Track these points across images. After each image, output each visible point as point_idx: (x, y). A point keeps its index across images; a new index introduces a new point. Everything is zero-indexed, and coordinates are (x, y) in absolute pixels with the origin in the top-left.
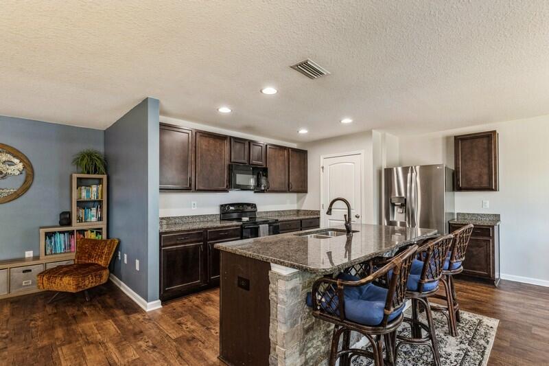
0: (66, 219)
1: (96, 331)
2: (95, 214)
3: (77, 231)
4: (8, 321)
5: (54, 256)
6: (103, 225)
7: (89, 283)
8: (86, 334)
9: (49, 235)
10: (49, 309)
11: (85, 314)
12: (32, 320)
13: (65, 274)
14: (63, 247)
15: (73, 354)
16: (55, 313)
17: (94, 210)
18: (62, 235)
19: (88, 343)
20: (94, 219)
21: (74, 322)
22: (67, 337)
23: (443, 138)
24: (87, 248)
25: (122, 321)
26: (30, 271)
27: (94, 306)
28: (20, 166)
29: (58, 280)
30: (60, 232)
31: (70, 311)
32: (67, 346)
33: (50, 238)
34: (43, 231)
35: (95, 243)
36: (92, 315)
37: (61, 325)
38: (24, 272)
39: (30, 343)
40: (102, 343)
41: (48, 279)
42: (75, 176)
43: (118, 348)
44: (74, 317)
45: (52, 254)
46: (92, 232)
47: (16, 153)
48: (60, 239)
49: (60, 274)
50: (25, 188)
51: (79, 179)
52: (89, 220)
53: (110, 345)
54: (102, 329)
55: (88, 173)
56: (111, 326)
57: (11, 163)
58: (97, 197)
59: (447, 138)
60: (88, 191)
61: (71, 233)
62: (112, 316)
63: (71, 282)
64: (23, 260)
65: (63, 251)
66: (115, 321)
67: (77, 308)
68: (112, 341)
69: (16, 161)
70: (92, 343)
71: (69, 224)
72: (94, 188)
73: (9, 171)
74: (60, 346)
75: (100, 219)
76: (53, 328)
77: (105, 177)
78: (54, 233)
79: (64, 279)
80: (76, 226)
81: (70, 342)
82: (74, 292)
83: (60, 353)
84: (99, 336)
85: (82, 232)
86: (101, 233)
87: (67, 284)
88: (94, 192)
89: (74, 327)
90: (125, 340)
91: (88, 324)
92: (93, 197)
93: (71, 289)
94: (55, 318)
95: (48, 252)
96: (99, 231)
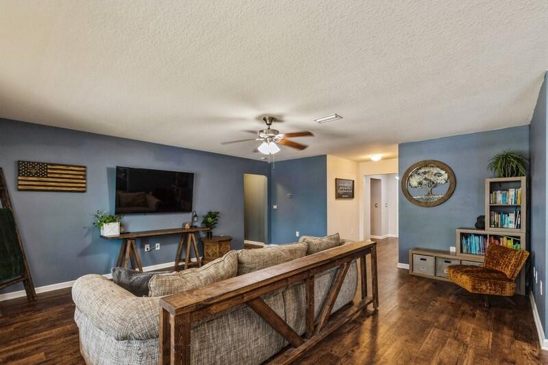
0: (480, 224)
1: (470, 334)
2: (514, 220)
3: (490, 236)
4: (422, 294)
5: (468, 255)
6: (522, 234)
8: (460, 331)
9: (465, 236)
10: (451, 299)
11: (474, 316)
12: (434, 300)
13: (467, 272)
14: (478, 249)
15: (438, 338)
16: (453, 303)
17: (512, 216)
18: (477, 238)
19: (456, 338)
20: (512, 226)
21: (460, 316)
22: (445, 324)
25: (502, 340)
27: (488, 313)
28: (446, 176)
29: (459, 276)
30: (476, 235)
31: (466, 307)
32: (440, 330)
33: (466, 239)
34: (459, 231)
35: (506, 250)
36: (479, 319)
37: (449, 313)
39: (421, 314)
40: (466, 345)
41: (453, 272)
42: (488, 181)
43: (474, 359)
44: (463, 313)
45: (468, 253)
46: (508, 239)
47: (443, 166)
48: (475, 242)
49: (461, 271)
50: (450, 194)
51: (491, 183)
52: (505, 226)
53: (471, 352)
54: (476, 335)
55: (505, 176)
56: (487, 338)
57: (439, 175)
58: (516, 202)
60: (504, 196)
61: (485, 236)
62: (497, 330)
63: (468, 281)
65: (476, 254)
66: (494, 336)
67: (471, 308)
68: (476, 349)
69: (443, 172)
70: (458, 340)
71: (483, 228)
72: (512, 192)
73: (438, 181)
74: (436, 327)
75: (519, 226)
76: (442, 312)
77: (523, 179)
78: (470, 234)
79: (463, 276)
80: (489, 230)
81: (444, 329)
82: (471, 291)
83: (431, 332)
84: (468, 339)
85: (497, 237)
86: (519, 243)
87: (465, 282)
88: (511, 196)
89: (456, 320)
90: (489, 358)
91: (469, 325)
92: (511, 202)
94: (450, 307)
95: (465, 251)
96: (516, 240)
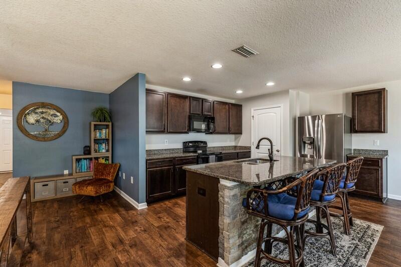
0: (87, 150)
1: (109, 220)
2: (104, 147)
3: (94, 158)
4: (57, 211)
5: (81, 173)
6: (109, 154)
7: (103, 190)
8: (104, 222)
9: (78, 160)
10: (80, 206)
11: (101, 209)
12: (71, 212)
13: (89, 184)
14: (86, 168)
15: (98, 232)
16: (84, 209)
17: (104, 145)
18: (85, 161)
19: (105, 226)
20: (104, 151)
21: (95, 214)
22: (93, 223)
23: (343, 94)
24: (101, 169)
25: (124, 214)
26: (67, 182)
27: (106, 205)
28: (61, 117)
29: (85, 188)
30: (84, 159)
31: (93, 207)
32: (94, 227)
33: (78, 162)
34: (74, 158)
35: (105, 166)
36: (106, 210)
37: (88, 215)
38: (64, 183)
39: (72, 225)
40: (113, 227)
41: (79, 187)
42: (93, 123)
43: (123, 230)
44: (95, 211)
46: (103, 159)
47: (58, 110)
48: (84, 163)
49: (86, 184)
50: (64, 131)
51: (95, 125)
52: (101, 151)
53: (118, 228)
54: (112, 219)
55: (100, 121)
56: (117, 217)
57: (56, 116)
58: (106, 137)
59: (347, 94)
60: (100, 133)
61: (91, 159)
62: (118, 211)
63: (93, 189)
64: (63, 175)
65: (86, 170)
66: (120, 215)
67: (96, 206)
68: (119, 226)
69: (58, 114)
70: (108, 227)
71: (89, 153)
72: (104, 131)
73: (55, 121)
74: (90, 227)
75: (108, 151)
76: (84, 217)
77: (110, 124)
78: (81, 159)
79: (88, 188)
80: (93, 155)
81: (95, 226)
83: (90, 231)
84: (111, 223)
85: (97, 159)
86: (108, 160)
87: (90, 191)
88: (104, 133)
89: (96, 217)
90: (127, 226)
91: (104, 215)
92: (103, 137)
93: (93, 194)
94: (84, 211)
95: (78, 171)
96: (107, 158)
